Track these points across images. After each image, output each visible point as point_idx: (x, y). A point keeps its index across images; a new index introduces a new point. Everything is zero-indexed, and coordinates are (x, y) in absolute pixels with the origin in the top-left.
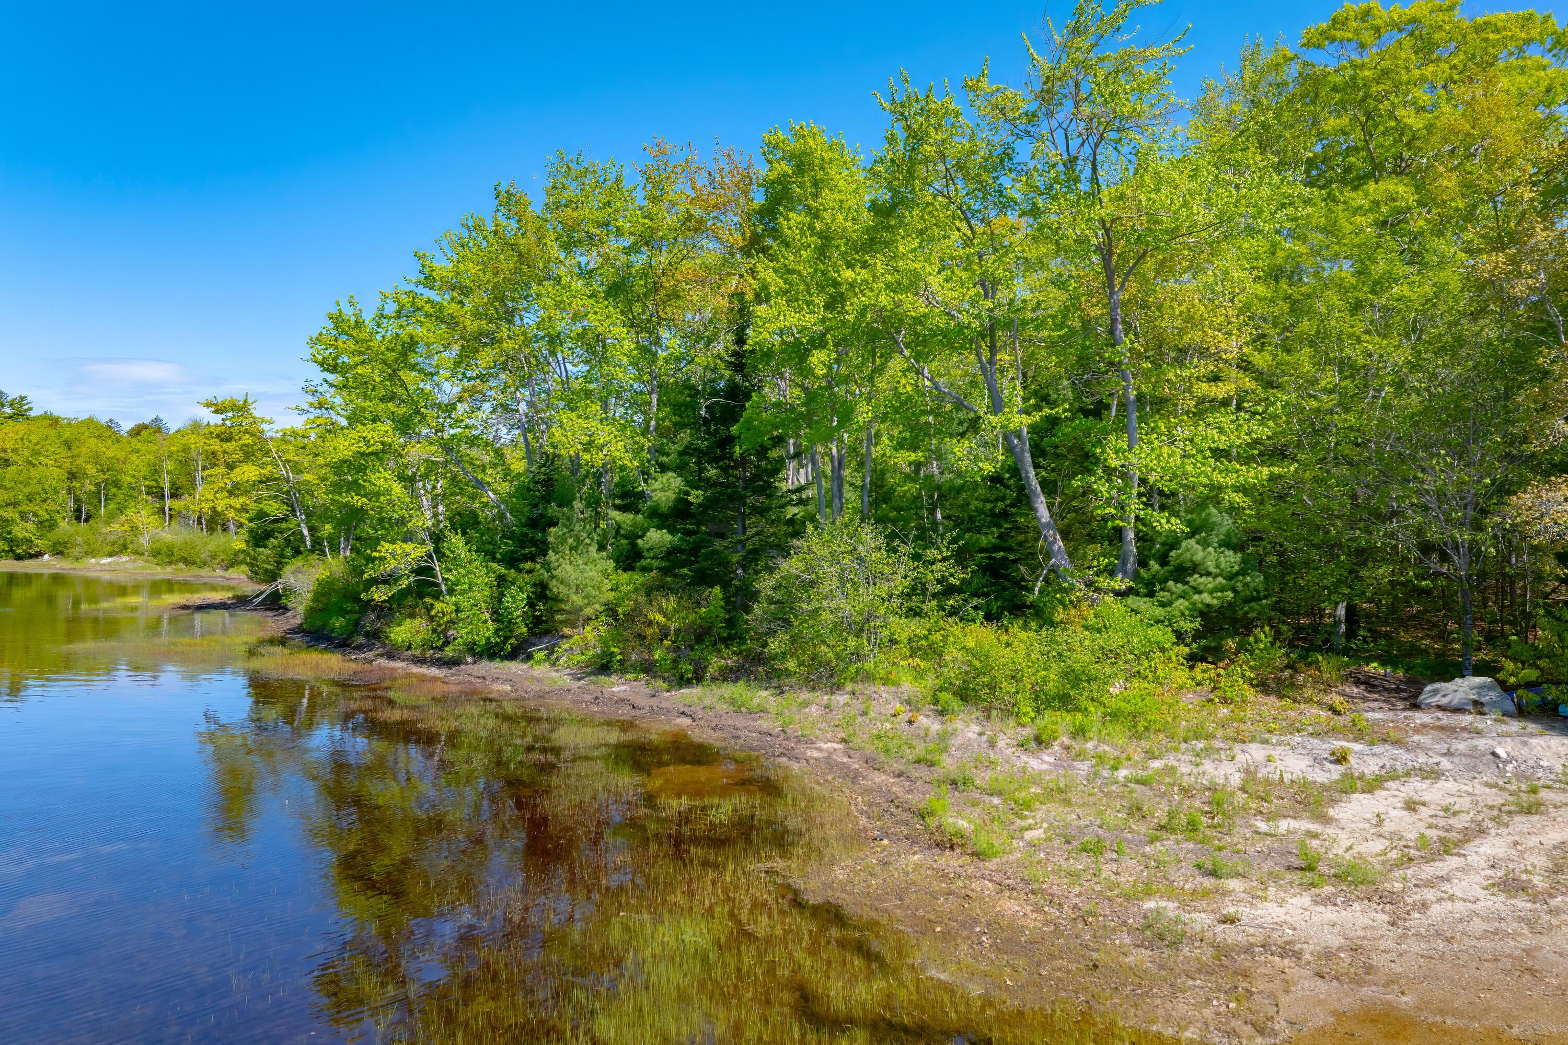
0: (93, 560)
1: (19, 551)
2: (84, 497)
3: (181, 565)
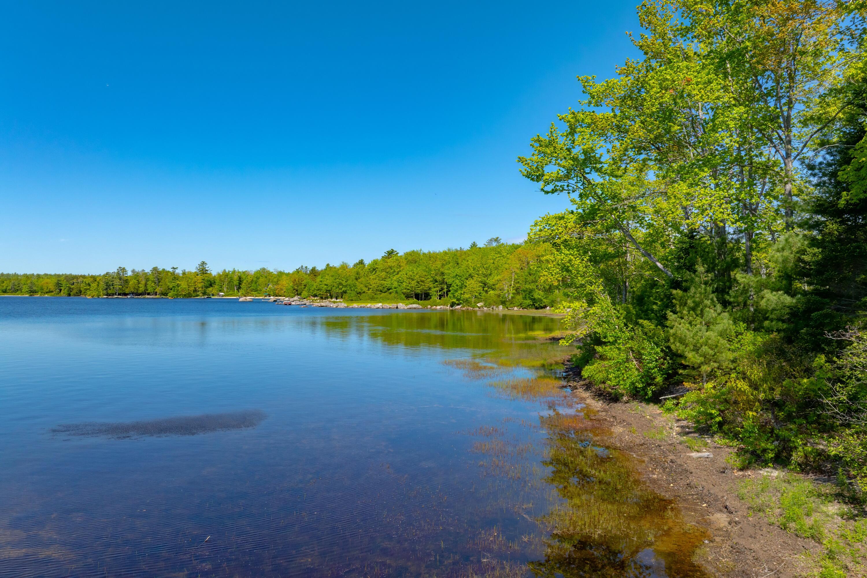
1: (536, 305)
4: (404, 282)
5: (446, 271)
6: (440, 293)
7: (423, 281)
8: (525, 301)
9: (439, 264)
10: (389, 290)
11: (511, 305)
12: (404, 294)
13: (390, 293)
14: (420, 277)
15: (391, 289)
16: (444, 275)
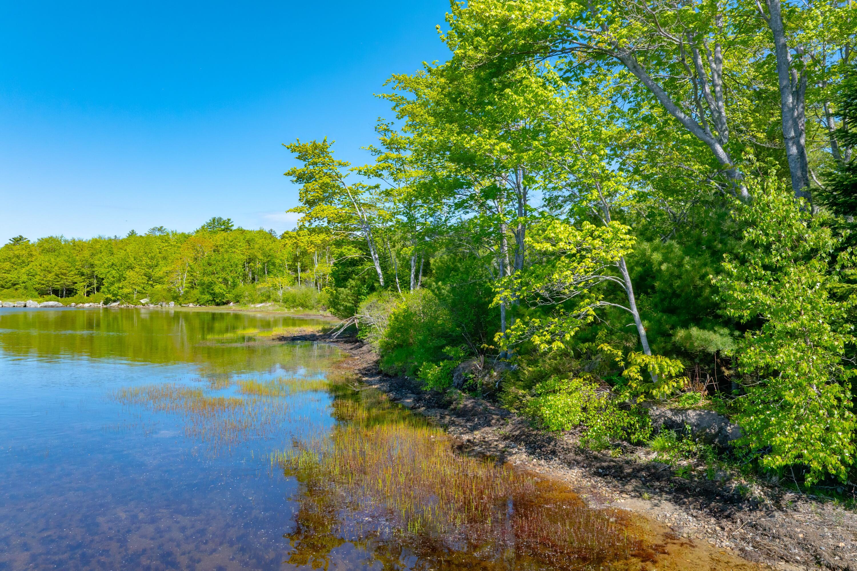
0: (253, 306)
1: (217, 301)
2: (256, 271)
3: (300, 308)
4: (36, 274)
5: (96, 262)
6: (88, 289)
7: (64, 274)
8: (203, 296)
9: (86, 253)
10: (15, 285)
11: (186, 301)
12: (36, 289)
13: (16, 289)
14: (60, 268)
15: (18, 284)
16: (94, 267)
